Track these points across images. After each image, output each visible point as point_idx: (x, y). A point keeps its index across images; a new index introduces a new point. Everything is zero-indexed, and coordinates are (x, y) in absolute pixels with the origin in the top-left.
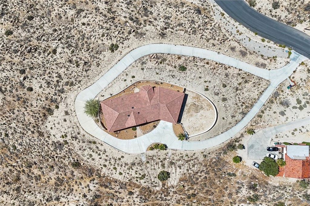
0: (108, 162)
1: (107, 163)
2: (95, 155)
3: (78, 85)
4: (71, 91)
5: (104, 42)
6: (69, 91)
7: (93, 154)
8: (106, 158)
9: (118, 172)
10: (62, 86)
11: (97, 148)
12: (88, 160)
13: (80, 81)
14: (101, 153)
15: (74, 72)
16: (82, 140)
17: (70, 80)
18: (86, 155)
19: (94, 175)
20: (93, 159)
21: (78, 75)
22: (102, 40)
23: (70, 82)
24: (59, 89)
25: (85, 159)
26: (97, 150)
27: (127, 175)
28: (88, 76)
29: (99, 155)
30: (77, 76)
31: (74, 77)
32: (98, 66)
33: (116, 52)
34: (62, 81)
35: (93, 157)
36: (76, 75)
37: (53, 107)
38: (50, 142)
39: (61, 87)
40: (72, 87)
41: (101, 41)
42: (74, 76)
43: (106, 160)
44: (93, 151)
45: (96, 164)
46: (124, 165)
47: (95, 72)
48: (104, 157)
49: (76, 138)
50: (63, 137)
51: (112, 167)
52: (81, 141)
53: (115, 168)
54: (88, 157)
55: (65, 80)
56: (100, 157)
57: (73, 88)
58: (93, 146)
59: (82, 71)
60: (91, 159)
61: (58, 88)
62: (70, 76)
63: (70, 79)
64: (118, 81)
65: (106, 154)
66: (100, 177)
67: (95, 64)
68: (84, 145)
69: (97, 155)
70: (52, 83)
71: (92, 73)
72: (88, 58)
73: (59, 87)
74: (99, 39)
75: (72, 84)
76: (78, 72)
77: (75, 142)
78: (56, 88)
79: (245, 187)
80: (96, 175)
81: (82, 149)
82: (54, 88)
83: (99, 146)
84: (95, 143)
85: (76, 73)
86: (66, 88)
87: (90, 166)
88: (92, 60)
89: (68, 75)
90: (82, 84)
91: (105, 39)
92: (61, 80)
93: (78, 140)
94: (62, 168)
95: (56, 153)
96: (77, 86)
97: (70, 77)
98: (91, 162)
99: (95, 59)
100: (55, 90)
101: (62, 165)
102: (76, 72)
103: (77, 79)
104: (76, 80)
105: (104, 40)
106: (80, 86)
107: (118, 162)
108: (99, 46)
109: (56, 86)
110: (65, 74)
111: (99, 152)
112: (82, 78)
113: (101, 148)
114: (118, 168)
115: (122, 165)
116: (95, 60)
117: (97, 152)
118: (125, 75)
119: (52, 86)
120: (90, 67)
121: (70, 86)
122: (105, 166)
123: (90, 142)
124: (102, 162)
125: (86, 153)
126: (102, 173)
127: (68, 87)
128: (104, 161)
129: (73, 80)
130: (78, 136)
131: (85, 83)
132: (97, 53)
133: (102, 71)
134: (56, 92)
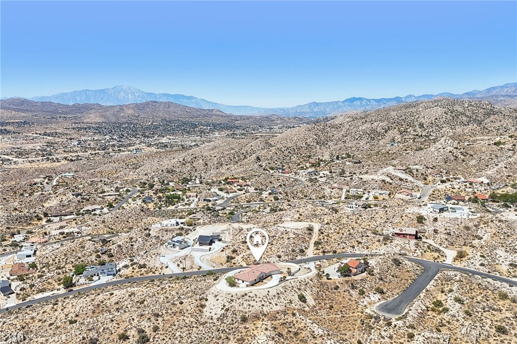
0: (263, 301)
1: (263, 303)
2: (252, 303)
7: (250, 303)
8: (260, 299)
9: (274, 305)
11: (249, 296)
12: (250, 310)
14: (254, 298)
16: (237, 298)
18: (246, 307)
19: (261, 316)
20: (253, 306)
25: (247, 310)
26: (250, 298)
27: (281, 303)
29: (254, 300)
35: (251, 305)
37: (203, 302)
38: (215, 321)
43: (261, 301)
44: (249, 301)
45: (257, 309)
46: (273, 297)
48: (258, 300)
49: (232, 300)
50: (222, 309)
51: (268, 303)
52: (237, 300)
53: (270, 303)
54: (248, 307)
56: (255, 302)
58: (246, 297)
60: (251, 307)
65: (258, 297)
66: (265, 315)
68: (240, 300)
69: (253, 301)
77: (233, 304)
79: (351, 290)
80: (262, 316)
81: (241, 304)
83: (249, 294)
84: (246, 294)
87: (254, 314)
93: (234, 301)
94: (236, 332)
95: (225, 323)
98: (253, 310)
101: (234, 330)
107: (268, 298)
111: (252, 299)
113: (252, 295)
114: (272, 301)
115: (272, 298)
117: (251, 300)
122: (263, 305)
123: (243, 296)
124: (260, 304)
125: (245, 305)
126: (265, 312)
128: (260, 302)
130: (233, 298)
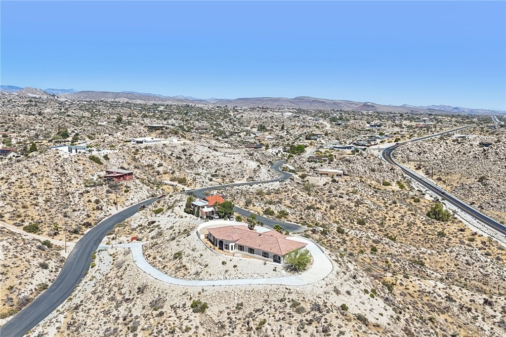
3: (289, 297)
4: (304, 298)
5: (198, 324)
6: (307, 300)
10: (309, 313)
13: (281, 301)
15: (277, 318)
17: (291, 312)
21: (276, 310)
22: (197, 327)
23: (295, 309)
24: (317, 313)
28: (266, 301)
30: (278, 311)
31: (282, 312)
32: (242, 304)
33: (203, 301)
34: (304, 319)
36: (278, 313)
39: (313, 313)
40: (298, 301)
41: (199, 329)
42: (283, 314)
47: (253, 299)
55: (298, 317)
57: (298, 299)
59: (266, 313)
61: (318, 315)
62: (286, 318)
63: (290, 314)
64: (242, 273)
67: (241, 312)
70: (321, 328)
71: (257, 302)
72: (241, 328)
73: (315, 315)
74: (197, 333)
75: (295, 304)
76: (271, 315)
78: (321, 317)
82: (323, 318)
85: (275, 315)
86: (308, 307)
88: (238, 322)
89: (288, 320)
90: (283, 294)
91: (192, 325)
92: (304, 321)
96: (292, 297)
97: (288, 316)
99: (234, 320)
100: (324, 315)
102: (273, 316)
103: (282, 306)
104: (286, 306)
105: (195, 325)
106: (286, 294)
108: (210, 330)
109: (318, 320)
110: (291, 324)
112: (275, 303)
116: (236, 318)
118: (229, 273)
119: (323, 324)
120: (250, 314)
121: (300, 304)
127: (302, 305)
129: (288, 310)
131: (277, 292)
132: (223, 327)
133: (243, 291)
134: (325, 313)
